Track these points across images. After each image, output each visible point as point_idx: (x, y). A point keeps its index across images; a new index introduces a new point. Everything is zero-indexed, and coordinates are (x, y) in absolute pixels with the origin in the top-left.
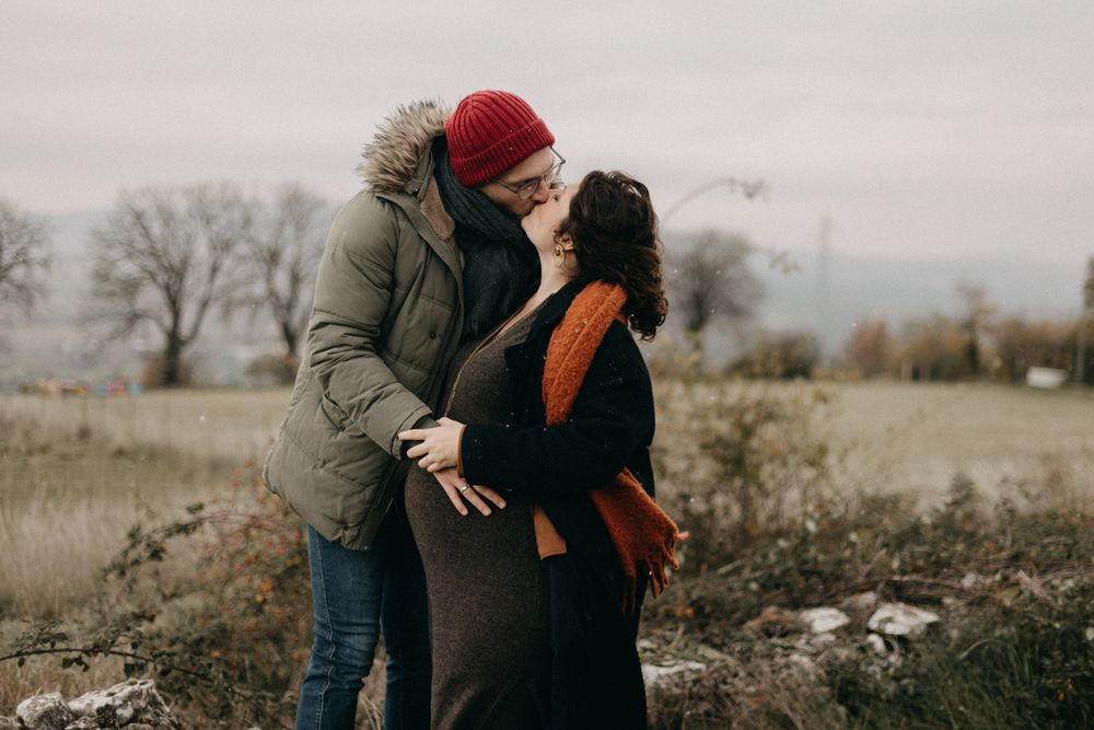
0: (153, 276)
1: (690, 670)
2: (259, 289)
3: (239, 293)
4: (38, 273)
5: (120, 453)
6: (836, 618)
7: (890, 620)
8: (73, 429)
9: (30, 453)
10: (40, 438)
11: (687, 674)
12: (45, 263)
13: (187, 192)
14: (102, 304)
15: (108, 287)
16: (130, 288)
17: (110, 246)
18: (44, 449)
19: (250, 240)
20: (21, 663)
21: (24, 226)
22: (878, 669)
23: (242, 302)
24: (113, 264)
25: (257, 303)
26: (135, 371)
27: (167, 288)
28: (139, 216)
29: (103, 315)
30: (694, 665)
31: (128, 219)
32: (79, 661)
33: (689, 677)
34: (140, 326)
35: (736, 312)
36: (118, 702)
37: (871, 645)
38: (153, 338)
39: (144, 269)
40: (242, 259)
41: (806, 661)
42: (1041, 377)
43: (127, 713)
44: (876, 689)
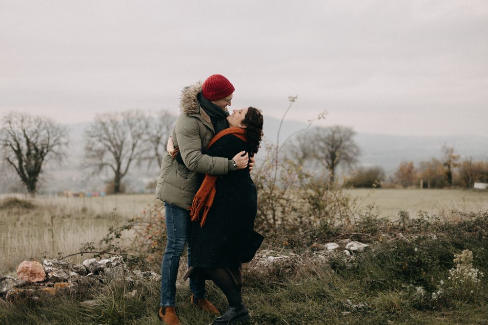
0: (110, 149)
1: (284, 258)
2: (152, 153)
3: (144, 155)
4: (64, 148)
5: (98, 217)
6: (335, 245)
7: (352, 246)
8: (80, 209)
9: (64, 217)
10: (67, 212)
11: (283, 259)
12: (66, 144)
13: (123, 114)
14: (89, 161)
15: (92, 153)
16: (101, 153)
17: (92, 136)
18: (69, 216)
19: (148, 133)
20: (82, 255)
21: (58, 129)
22: (346, 260)
23: (145, 159)
24: (93, 144)
25: (151, 159)
26: (103, 188)
27: (115, 153)
28: (103, 124)
29: (90, 165)
30: (286, 257)
31: (99, 126)
32: (98, 256)
33: (284, 260)
34: (104, 169)
35: (349, 160)
36: (112, 261)
37: (345, 253)
38: (109, 174)
39: (106, 145)
40: (145, 141)
41: (323, 257)
42: (478, 185)
43: (115, 264)
44: (344, 265)
